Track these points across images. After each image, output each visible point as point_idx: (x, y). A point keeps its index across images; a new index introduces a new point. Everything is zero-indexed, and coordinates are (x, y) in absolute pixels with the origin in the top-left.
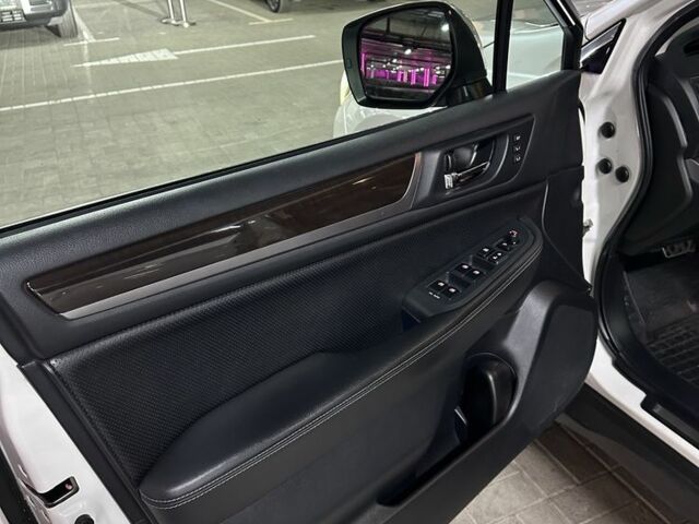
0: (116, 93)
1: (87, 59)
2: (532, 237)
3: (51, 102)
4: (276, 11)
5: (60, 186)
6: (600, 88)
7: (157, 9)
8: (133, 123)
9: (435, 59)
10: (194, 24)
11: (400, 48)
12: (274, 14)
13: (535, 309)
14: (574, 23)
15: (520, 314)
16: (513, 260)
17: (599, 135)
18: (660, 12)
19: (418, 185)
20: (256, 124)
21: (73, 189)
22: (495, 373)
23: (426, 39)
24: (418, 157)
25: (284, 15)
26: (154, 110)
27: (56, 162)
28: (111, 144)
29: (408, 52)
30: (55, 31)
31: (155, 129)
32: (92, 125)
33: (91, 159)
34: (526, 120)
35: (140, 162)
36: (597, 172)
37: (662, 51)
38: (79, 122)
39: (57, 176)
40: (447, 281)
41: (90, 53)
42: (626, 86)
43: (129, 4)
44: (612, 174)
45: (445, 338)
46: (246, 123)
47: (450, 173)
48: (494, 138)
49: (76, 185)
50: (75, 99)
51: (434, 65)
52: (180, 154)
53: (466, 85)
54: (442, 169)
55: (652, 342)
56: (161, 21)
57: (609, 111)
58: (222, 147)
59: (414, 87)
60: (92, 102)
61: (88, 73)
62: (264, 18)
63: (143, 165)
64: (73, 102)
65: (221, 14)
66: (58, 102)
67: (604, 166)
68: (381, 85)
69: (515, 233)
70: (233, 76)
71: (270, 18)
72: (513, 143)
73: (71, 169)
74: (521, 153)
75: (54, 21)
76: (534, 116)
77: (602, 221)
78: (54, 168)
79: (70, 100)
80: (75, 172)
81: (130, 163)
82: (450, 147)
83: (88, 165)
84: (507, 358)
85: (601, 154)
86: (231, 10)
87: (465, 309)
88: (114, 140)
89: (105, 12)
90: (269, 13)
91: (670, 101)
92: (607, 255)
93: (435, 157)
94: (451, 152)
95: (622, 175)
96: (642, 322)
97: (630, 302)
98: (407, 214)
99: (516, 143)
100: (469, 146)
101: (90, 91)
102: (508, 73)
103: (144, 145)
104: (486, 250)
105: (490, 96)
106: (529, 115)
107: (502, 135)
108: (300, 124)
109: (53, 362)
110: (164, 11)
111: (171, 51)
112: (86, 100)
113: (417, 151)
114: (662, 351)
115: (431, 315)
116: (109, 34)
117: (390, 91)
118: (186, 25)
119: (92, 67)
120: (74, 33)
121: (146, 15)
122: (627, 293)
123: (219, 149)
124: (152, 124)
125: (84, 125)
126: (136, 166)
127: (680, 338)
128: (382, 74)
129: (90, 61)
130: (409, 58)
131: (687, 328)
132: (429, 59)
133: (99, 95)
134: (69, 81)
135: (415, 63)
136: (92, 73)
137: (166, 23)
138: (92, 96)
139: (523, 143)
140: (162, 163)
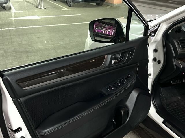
0: (22, 28)
1: (13, 17)
2: (134, 77)
3: (2, 29)
4: (70, 6)
5: (4, 54)
6: (154, 40)
7: (34, 3)
8: (27, 37)
9: (113, 28)
10: (45, 9)
11: (104, 25)
12: (69, 7)
13: (134, 95)
14: (146, 25)
15: (130, 96)
16: (128, 82)
17: (153, 52)
18: (169, 23)
19: (106, 63)
20: (62, 39)
21: (8, 55)
22: (123, 111)
23: (111, 23)
24: (106, 56)
25: (72, 8)
26: (33, 34)
27: (3, 47)
28: (20, 43)
29: (106, 26)
30: (4, 8)
31: (33, 39)
32: (14, 37)
33: (14, 47)
34: (133, 48)
35: (28, 48)
36: (153, 61)
37: (170, 32)
38: (10, 36)
39: (4, 51)
40: (112, 86)
41: (14, 15)
42: (160, 40)
43: (26, 1)
44: (157, 62)
45: (110, 100)
46: (60, 39)
47: (114, 60)
48: (125, 52)
49: (9, 54)
50: (10, 29)
51: (113, 30)
52: (40, 47)
53: (119, 38)
54: (112, 59)
55: (168, 107)
56: (36, 7)
57: (156, 46)
58: (52, 45)
59: (107, 35)
60: (15, 30)
61: (14, 21)
62: (66, 8)
63: (29, 49)
64: (9, 30)
65: (54, 6)
66: (5, 29)
67: (155, 60)
68: (99, 34)
69: (129, 75)
70: (57, 25)
71: (68, 9)
72: (129, 54)
73: (8, 49)
74: (132, 56)
75: (4, 5)
76: (135, 47)
77: (154, 74)
78: (3, 49)
79: (8, 29)
80: (9, 50)
81: (25, 49)
82: (114, 54)
83: (13, 48)
84: (126, 107)
85: (154, 56)
86: (57, 5)
87: (116, 93)
88: (21, 42)
89: (19, 3)
90: (68, 7)
91: (171, 44)
92: (155, 82)
93: (110, 56)
94: (114, 55)
95: (159, 62)
96: (165, 101)
97: (162, 95)
98: (103, 69)
99: (130, 54)
100: (119, 54)
101: (14, 27)
102: (130, 34)
103: (30, 43)
104: (122, 79)
105: (125, 42)
106: (134, 47)
107: (127, 52)
108: (75, 40)
109: (20, 99)
110: (37, 4)
111: (39, 16)
112: (13, 29)
113: (106, 55)
114: (170, 109)
115: (107, 94)
116: (20, 10)
117: (101, 36)
118: (43, 9)
119: (15, 19)
120: (10, 9)
121: (31, 5)
122: (161, 93)
123: (52, 46)
124: (32, 38)
125: (12, 37)
126: (27, 50)
127: (175, 106)
128: (99, 31)
129: (14, 17)
130: (106, 28)
131: (177, 103)
132: (112, 28)
133: (17, 28)
134: (8, 23)
135: (108, 29)
136: (15, 22)
137: (37, 8)
138: (15, 28)
139: (132, 54)
140: (35, 49)
